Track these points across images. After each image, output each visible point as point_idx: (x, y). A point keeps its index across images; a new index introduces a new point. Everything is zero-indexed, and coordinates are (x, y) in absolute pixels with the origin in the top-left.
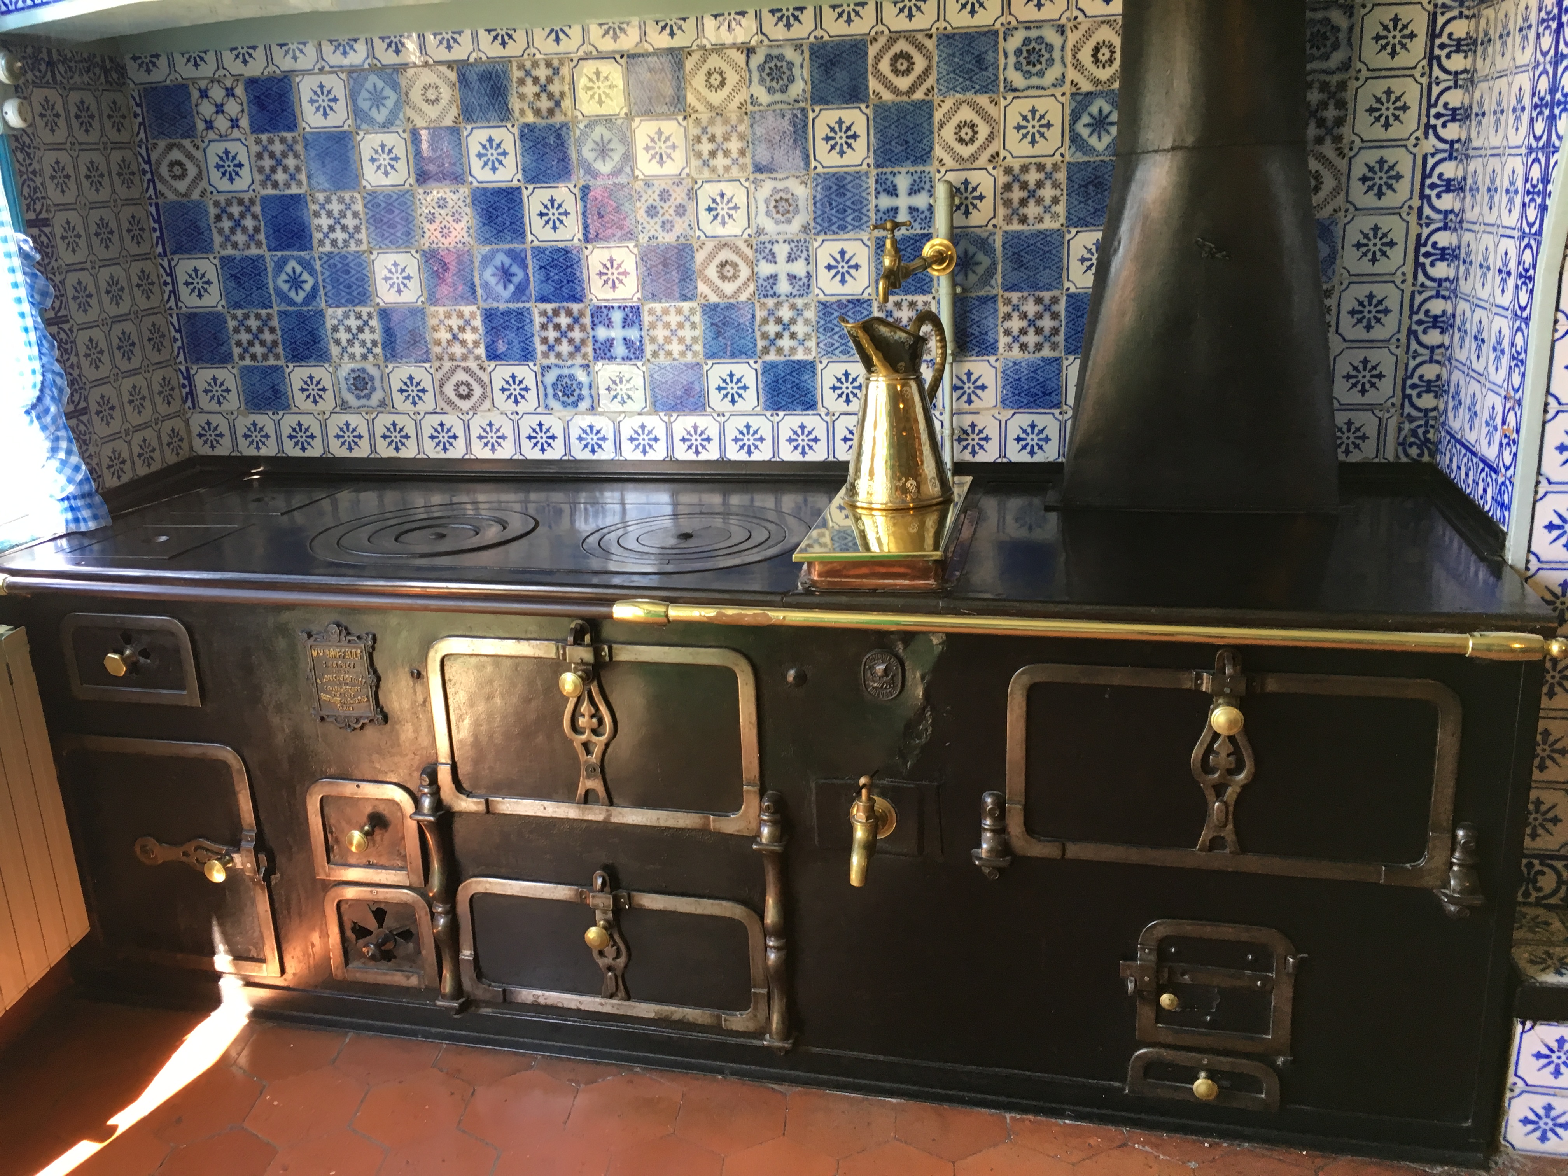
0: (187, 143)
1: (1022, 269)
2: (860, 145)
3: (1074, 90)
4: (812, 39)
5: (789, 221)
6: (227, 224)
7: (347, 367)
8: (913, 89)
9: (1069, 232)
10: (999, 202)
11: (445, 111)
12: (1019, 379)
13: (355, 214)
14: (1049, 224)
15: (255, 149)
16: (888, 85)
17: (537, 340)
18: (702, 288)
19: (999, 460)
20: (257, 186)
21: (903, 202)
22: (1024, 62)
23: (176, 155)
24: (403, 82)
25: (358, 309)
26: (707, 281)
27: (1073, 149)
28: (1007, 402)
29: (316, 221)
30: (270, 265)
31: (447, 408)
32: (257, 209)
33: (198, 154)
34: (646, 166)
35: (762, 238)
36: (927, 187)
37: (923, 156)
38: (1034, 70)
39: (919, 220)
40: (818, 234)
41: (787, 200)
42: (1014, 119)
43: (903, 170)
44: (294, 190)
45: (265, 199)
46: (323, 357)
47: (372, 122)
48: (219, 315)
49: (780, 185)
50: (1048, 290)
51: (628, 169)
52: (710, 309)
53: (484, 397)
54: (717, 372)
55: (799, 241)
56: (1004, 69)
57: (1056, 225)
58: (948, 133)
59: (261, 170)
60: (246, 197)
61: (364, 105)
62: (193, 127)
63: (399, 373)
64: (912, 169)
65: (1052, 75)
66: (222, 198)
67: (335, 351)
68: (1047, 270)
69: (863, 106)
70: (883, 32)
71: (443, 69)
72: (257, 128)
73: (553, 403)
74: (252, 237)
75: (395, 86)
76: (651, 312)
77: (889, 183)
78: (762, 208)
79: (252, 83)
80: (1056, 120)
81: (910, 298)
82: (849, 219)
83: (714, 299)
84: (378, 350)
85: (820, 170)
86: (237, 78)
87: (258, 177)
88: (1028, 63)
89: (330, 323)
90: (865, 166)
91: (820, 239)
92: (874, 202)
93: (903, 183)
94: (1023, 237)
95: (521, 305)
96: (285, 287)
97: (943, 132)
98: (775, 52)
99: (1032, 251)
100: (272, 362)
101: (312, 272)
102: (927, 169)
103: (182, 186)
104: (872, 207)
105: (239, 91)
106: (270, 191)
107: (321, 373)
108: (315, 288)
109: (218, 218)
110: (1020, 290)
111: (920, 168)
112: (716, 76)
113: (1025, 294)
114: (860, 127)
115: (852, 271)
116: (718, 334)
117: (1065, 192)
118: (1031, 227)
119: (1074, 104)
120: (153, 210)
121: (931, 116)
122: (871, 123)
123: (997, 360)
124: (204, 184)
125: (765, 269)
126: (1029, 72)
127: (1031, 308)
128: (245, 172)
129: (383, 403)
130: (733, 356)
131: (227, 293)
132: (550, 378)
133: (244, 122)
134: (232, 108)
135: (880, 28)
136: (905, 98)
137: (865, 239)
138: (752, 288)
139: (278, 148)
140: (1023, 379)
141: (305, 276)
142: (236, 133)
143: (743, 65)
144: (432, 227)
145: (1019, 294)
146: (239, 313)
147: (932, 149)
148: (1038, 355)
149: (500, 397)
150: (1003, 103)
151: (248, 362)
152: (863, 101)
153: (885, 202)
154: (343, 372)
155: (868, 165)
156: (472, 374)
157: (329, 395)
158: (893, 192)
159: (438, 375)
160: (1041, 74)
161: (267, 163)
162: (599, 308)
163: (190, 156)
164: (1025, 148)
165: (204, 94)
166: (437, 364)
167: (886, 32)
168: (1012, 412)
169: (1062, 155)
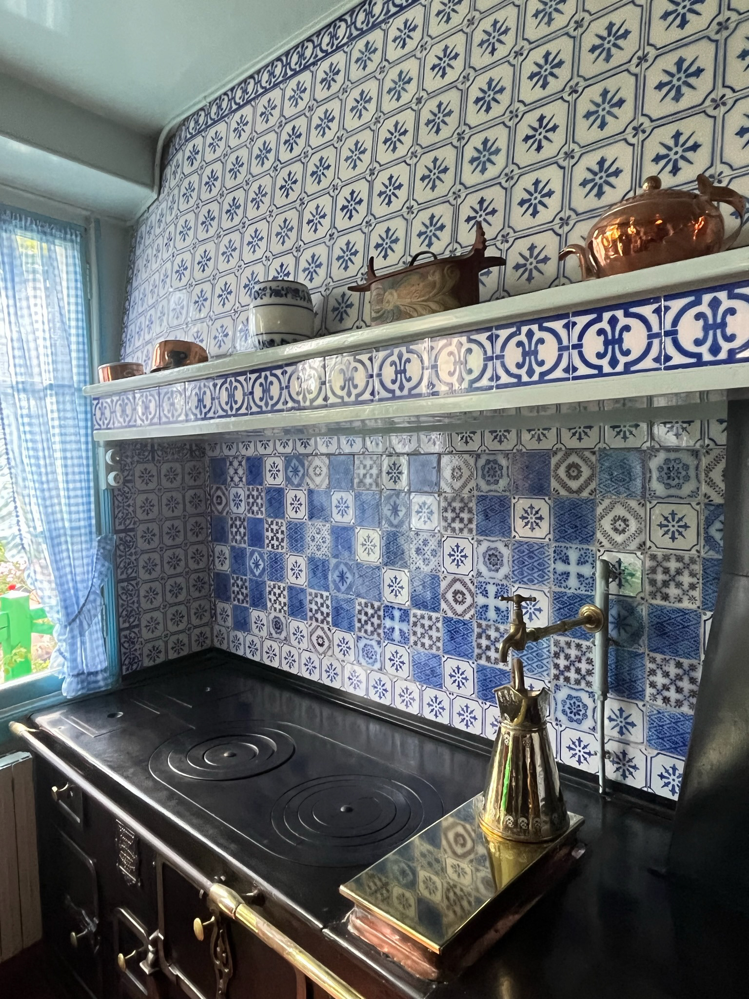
0: (223, 487)
1: (665, 636)
2: (545, 525)
3: (707, 501)
4: (515, 451)
5: (497, 570)
6: (234, 530)
7: (273, 614)
8: (580, 490)
9: (705, 614)
10: (646, 582)
11: (322, 481)
12: (662, 726)
13: (282, 532)
14: (686, 604)
15: (248, 493)
16: (564, 486)
17: (356, 620)
18: (443, 605)
19: (645, 789)
20: (246, 512)
21: (573, 569)
22: (665, 477)
23: (219, 493)
24: (306, 463)
25: (279, 584)
26: (446, 601)
27: (707, 548)
28: (653, 742)
29: (267, 534)
30: (248, 554)
31: (313, 650)
32: (246, 524)
33: (226, 493)
34: (416, 523)
35: (480, 579)
36: (591, 560)
37: (589, 538)
38: (674, 483)
39: (584, 584)
40: (514, 582)
41: (496, 556)
42: (657, 518)
43: (574, 546)
44: (260, 516)
45: (249, 518)
46: (265, 607)
47: (292, 484)
48: (227, 575)
49: (493, 545)
50: (687, 658)
51: (407, 524)
52: (447, 620)
53: (329, 647)
54: (450, 664)
55: (503, 585)
56: (649, 481)
57: (694, 607)
58: (606, 524)
59: (248, 503)
60: (242, 517)
61: (290, 474)
62: (226, 480)
63: (294, 624)
64: (580, 546)
65: (688, 488)
66: (234, 516)
67: (269, 605)
68: (686, 642)
69: (547, 498)
70: (561, 449)
71: (324, 457)
72: (248, 483)
73: (362, 660)
74: (242, 538)
75: (303, 466)
76: (415, 616)
77: (563, 554)
78: (481, 559)
79: (248, 459)
80: (693, 524)
81: (577, 641)
82: (536, 575)
83: (450, 614)
84: (286, 608)
85: (517, 538)
86: (243, 456)
87: (247, 508)
88: (669, 478)
89: (268, 589)
90: (547, 540)
91: (517, 586)
92: (553, 566)
93: (573, 556)
94: (665, 611)
95: (349, 596)
96: (253, 566)
97: (602, 522)
98: (491, 458)
99: (673, 624)
100: (245, 605)
101: (263, 561)
102: (591, 548)
103: (220, 508)
104: (551, 569)
105: (244, 463)
106: (250, 515)
107: (262, 615)
108: (264, 569)
109: (232, 526)
110: (663, 653)
111: (585, 547)
112: (457, 470)
113: (668, 657)
114: (545, 512)
115: (537, 613)
116: (452, 638)
117: (701, 581)
118: (671, 604)
119: (707, 513)
120: (209, 518)
121: (594, 510)
122: (552, 511)
123: (644, 705)
124: (227, 509)
125: (481, 600)
126: (668, 484)
127: (673, 670)
128: (243, 504)
129: (286, 639)
130: (459, 655)
131: (231, 566)
132: (361, 644)
133: (244, 479)
134: (240, 472)
135: (559, 446)
136: (575, 495)
137: (546, 591)
138: (472, 612)
139: (255, 493)
140: (665, 727)
141: (261, 562)
142: (241, 485)
143: (473, 465)
144: (313, 544)
145: (663, 657)
146: (235, 576)
147: (594, 533)
148: (678, 710)
149: (337, 649)
150: (649, 506)
151: (236, 603)
152: (546, 495)
153: (561, 567)
154: (272, 617)
155: (550, 540)
156: (325, 633)
157: (265, 628)
158: (566, 561)
159: (310, 629)
160: (679, 486)
161: (251, 500)
162: (387, 606)
163: (224, 494)
164: (666, 541)
165: (231, 464)
166: (310, 622)
167: (564, 448)
168: (656, 752)
169: (698, 551)
